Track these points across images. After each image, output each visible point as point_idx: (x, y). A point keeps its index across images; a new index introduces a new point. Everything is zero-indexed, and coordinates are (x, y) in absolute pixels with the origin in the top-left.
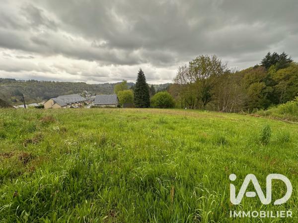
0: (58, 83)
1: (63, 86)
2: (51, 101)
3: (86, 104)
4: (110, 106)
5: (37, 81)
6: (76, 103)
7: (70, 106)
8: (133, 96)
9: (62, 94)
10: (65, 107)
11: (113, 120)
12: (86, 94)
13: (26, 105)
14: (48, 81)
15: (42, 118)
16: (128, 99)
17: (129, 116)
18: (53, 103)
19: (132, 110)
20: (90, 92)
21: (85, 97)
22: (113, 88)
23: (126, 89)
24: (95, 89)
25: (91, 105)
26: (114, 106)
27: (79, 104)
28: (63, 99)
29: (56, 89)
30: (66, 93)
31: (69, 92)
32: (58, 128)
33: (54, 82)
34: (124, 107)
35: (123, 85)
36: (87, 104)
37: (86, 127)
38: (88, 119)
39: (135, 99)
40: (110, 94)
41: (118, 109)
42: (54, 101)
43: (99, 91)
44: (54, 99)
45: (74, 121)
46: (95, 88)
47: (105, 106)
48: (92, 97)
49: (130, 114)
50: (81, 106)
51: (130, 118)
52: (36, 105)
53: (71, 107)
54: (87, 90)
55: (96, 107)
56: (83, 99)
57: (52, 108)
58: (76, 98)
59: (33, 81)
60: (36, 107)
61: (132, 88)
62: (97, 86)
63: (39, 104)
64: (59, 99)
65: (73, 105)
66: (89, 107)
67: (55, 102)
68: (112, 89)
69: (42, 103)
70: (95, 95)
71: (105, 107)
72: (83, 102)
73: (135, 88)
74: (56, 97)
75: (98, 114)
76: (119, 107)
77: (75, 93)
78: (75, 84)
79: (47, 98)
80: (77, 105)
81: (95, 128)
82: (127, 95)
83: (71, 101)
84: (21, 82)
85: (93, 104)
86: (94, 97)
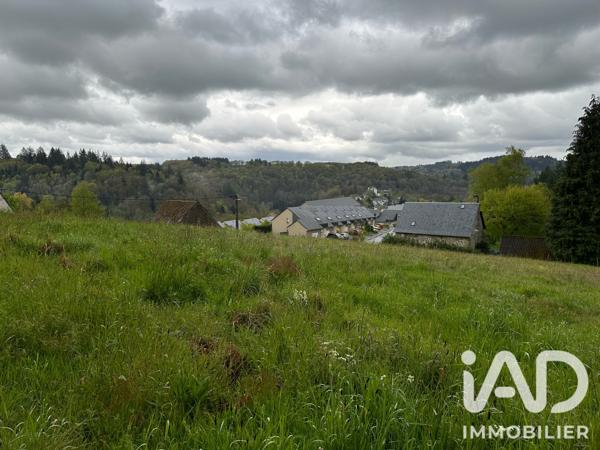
0: (308, 166)
1: (317, 174)
2: (287, 214)
3: (370, 230)
4: (449, 242)
5: (265, 162)
6: (345, 223)
7: (327, 232)
8: (547, 210)
9: (313, 196)
10: (316, 235)
11: (465, 298)
12: (374, 197)
13: (239, 222)
14: (288, 161)
15: (271, 262)
16: (523, 222)
17: (529, 294)
18: (290, 221)
19: (543, 267)
20: (388, 191)
21: (372, 206)
22: (465, 178)
23: (521, 182)
24: (402, 183)
25: (384, 234)
26: (463, 244)
27: (353, 227)
28: (314, 212)
29: (301, 181)
30: (323, 193)
31: (330, 191)
32: (305, 297)
33: (299, 164)
34: (505, 252)
35: (509, 168)
36: (376, 227)
37: (375, 306)
38: (380, 282)
39: (557, 225)
40: (452, 200)
41: (482, 259)
42: (294, 215)
43: (415, 188)
44: (294, 209)
45: (342, 280)
46: (403, 181)
47: (430, 240)
48: (390, 208)
49: (533, 286)
50: (356, 233)
51: (534, 299)
52: (256, 222)
53: (330, 235)
54: (378, 187)
55: (403, 242)
56: (363, 212)
57: (286, 233)
58: (348, 208)
59: (259, 162)
60: (256, 228)
61: (543, 178)
62: (408, 173)
63: (263, 220)
64: (304, 209)
65: (335, 230)
66: (378, 239)
67: (295, 219)
68: (462, 181)
69: (269, 219)
70: (401, 202)
71: (431, 246)
72: (363, 222)
73: (561, 180)
74: (299, 203)
75: (410, 269)
76: (482, 248)
77: (345, 193)
78: (349, 166)
79: (280, 207)
80: (346, 229)
81: (402, 318)
82: (521, 207)
83: (331, 217)
84: (236, 165)
85: (392, 232)
86: (399, 207)
